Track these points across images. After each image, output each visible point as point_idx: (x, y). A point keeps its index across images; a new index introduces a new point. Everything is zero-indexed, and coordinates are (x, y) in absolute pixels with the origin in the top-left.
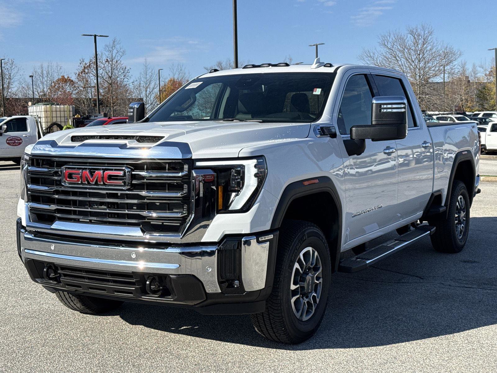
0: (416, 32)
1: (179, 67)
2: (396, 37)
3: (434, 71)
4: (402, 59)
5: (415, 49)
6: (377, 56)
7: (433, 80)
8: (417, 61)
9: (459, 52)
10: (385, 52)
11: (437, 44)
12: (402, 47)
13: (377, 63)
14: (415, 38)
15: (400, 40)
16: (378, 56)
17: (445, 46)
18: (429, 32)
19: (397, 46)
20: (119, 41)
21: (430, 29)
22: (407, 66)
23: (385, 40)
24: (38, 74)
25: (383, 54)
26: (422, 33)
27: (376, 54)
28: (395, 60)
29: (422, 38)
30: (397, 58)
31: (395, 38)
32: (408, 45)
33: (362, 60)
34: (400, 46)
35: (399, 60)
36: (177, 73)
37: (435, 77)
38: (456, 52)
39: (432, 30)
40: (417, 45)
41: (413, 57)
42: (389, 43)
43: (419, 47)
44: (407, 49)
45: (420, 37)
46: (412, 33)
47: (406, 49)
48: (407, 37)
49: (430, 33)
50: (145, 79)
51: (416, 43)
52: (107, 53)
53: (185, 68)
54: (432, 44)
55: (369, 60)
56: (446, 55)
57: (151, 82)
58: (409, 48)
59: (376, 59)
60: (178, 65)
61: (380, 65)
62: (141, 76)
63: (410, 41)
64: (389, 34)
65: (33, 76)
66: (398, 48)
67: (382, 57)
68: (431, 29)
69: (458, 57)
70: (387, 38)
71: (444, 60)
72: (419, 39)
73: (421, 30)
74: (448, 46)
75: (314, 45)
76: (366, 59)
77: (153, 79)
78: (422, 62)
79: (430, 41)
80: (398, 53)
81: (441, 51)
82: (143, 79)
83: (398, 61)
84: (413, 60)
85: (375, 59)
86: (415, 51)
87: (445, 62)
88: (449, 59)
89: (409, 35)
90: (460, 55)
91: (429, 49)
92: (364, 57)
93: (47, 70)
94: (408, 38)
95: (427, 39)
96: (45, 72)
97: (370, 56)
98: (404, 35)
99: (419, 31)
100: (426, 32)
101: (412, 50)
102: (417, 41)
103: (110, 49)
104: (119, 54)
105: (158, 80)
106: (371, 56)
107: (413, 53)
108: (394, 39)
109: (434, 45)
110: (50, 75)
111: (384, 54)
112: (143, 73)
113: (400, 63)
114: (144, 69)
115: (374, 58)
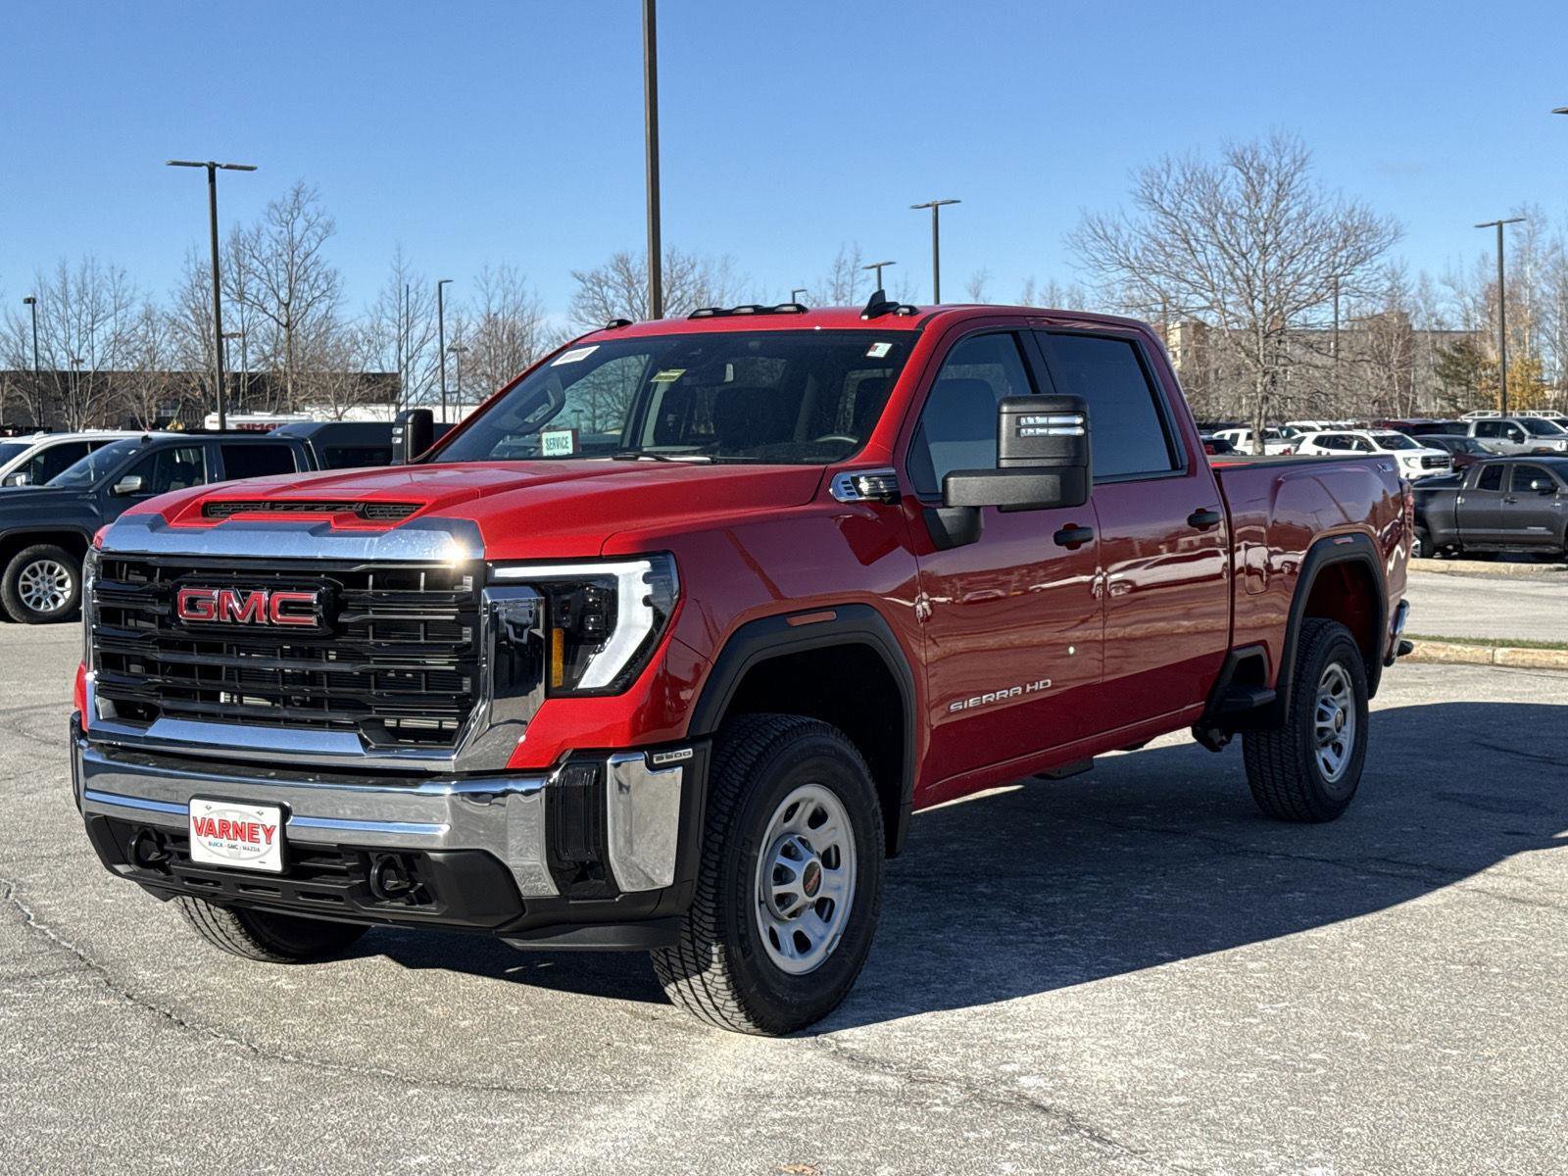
0: (1253, 159)
1: (506, 274)
2: (1188, 175)
3: (1310, 284)
4: (1209, 246)
5: (1250, 215)
6: (1126, 237)
7: (1308, 315)
8: (1257, 254)
9: (1391, 226)
10: (1153, 222)
11: (1321, 198)
12: (1209, 209)
13: (1128, 259)
14: (1249, 179)
15: (1200, 187)
16: (1130, 235)
17: (1348, 207)
18: (1294, 161)
19: (1192, 206)
20: (315, 191)
21: (1298, 151)
22: (1225, 269)
23: (1153, 184)
24: (52, 292)
25: (1145, 229)
26: (1274, 164)
27: (1123, 231)
28: (1186, 249)
29: (1271, 178)
30: (1193, 243)
31: (1186, 180)
32: (1226, 201)
33: (1079, 248)
34: (1203, 206)
35: (1199, 249)
36: (500, 292)
37: (1314, 308)
38: (1383, 224)
39: (1305, 154)
40: (1258, 201)
41: (1243, 241)
42: (1165, 195)
43: (1264, 209)
44: (1225, 214)
45: (1267, 177)
46: (1239, 162)
47: (1220, 215)
48: (1224, 177)
49: (1298, 163)
50: (396, 312)
51: (1254, 196)
52: (275, 230)
53: (524, 278)
54: (1303, 198)
55: (1101, 250)
56: (1349, 234)
57: (417, 321)
58: (1229, 210)
59: (1125, 246)
60: (503, 267)
61: (1137, 265)
62: (385, 303)
63: (1233, 187)
64: (1165, 165)
65: (34, 301)
66: (1195, 212)
67: (1143, 238)
68: (1301, 152)
69: (1390, 242)
70: (1159, 177)
71: (1344, 253)
72: (1262, 184)
73: (1270, 153)
74: (1357, 206)
75: (928, 206)
76: (1091, 245)
77: (421, 312)
78: (1275, 258)
79: (1300, 190)
80: (1195, 225)
81: (1335, 222)
82: (389, 312)
83: (1193, 252)
84: (1244, 250)
85: (1121, 246)
86: (1252, 220)
87: (1348, 257)
88: (1359, 248)
89: (1232, 170)
90: (1396, 234)
91: (1295, 216)
92: (1086, 239)
93: (79, 280)
94: (1227, 180)
95: (1289, 184)
96: (72, 288)
97: (1105, 235)
98: (1215, 170)
99: (1263, 156)
100: (1286, 160)
101: (1241, 217)
102: (1257, 188)
103: (286, 216)
104: (315, 234)
105: (438, 316)
106: (1109, 234)
107: (1242, 226)
108: (1182, 181)
109: (1313, 201)
110: (90, 296)
111: (1152, 231)
112: (389, 293)
113: (1201, 258)
114: (394, 280)
115: (1117, 241)
